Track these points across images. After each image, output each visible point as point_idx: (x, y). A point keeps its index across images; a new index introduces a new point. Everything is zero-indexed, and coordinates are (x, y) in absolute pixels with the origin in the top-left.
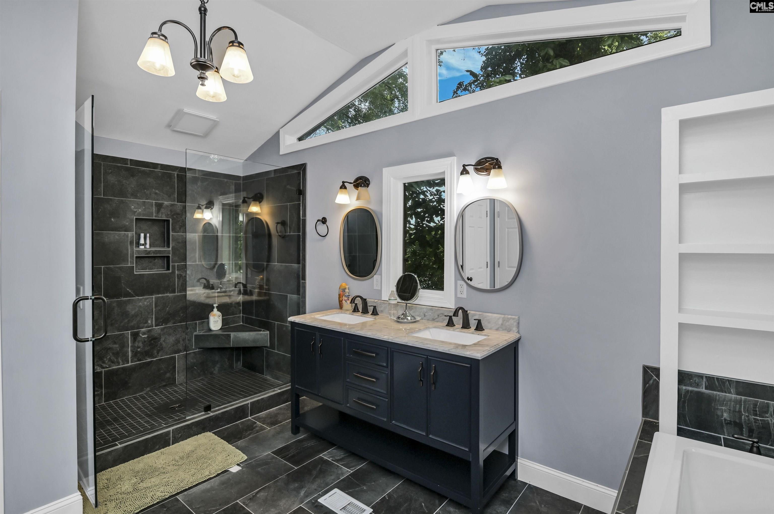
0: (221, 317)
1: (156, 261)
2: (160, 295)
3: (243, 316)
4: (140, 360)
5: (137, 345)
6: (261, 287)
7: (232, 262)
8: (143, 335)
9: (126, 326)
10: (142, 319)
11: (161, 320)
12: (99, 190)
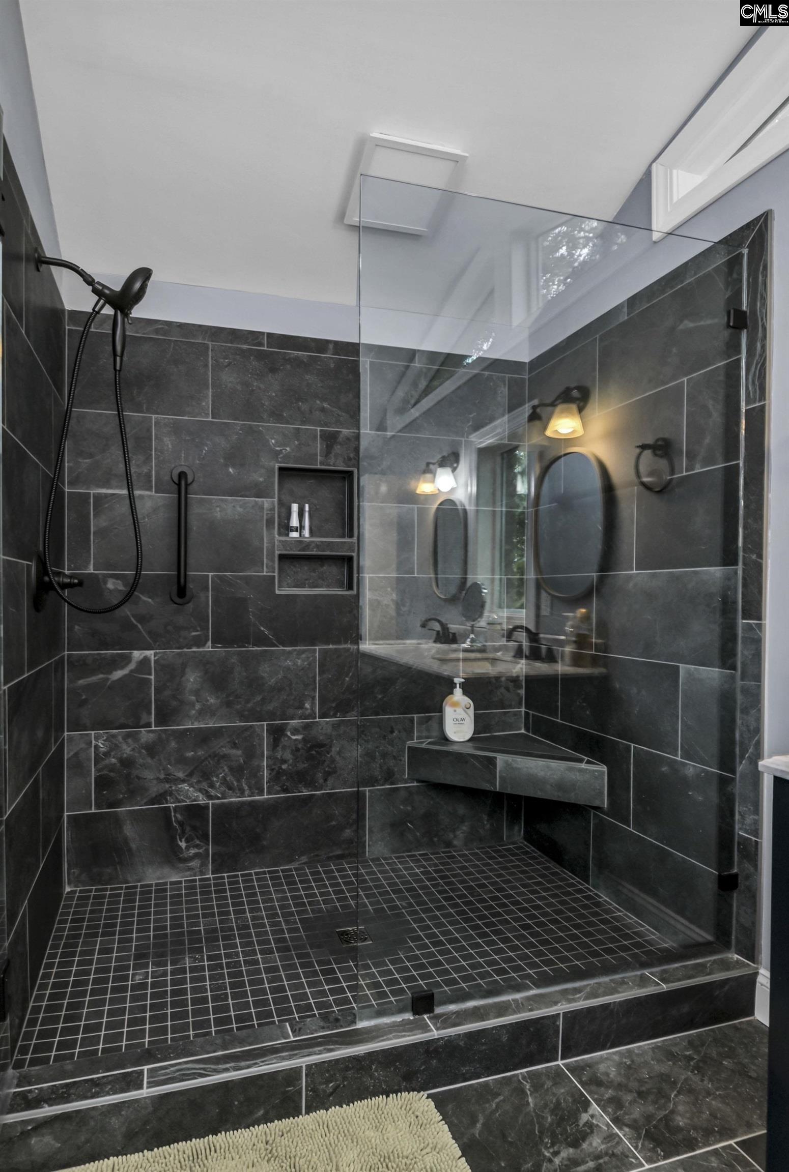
0: (471, 711)
1: (325, 568)
2: (331, 646)
3: (527, 714)
4: (286, 791)
5: (281, 757)
6: (581, 641)
7: (499, 577)
8: (293, 734)
9: (258, 709)
10: (293, 697)
11: (334, 705)
12: (204, 404)
